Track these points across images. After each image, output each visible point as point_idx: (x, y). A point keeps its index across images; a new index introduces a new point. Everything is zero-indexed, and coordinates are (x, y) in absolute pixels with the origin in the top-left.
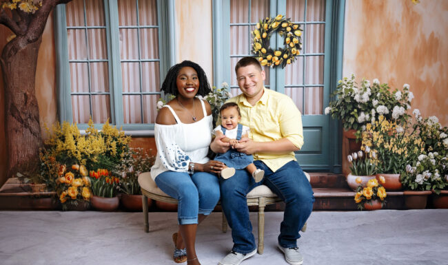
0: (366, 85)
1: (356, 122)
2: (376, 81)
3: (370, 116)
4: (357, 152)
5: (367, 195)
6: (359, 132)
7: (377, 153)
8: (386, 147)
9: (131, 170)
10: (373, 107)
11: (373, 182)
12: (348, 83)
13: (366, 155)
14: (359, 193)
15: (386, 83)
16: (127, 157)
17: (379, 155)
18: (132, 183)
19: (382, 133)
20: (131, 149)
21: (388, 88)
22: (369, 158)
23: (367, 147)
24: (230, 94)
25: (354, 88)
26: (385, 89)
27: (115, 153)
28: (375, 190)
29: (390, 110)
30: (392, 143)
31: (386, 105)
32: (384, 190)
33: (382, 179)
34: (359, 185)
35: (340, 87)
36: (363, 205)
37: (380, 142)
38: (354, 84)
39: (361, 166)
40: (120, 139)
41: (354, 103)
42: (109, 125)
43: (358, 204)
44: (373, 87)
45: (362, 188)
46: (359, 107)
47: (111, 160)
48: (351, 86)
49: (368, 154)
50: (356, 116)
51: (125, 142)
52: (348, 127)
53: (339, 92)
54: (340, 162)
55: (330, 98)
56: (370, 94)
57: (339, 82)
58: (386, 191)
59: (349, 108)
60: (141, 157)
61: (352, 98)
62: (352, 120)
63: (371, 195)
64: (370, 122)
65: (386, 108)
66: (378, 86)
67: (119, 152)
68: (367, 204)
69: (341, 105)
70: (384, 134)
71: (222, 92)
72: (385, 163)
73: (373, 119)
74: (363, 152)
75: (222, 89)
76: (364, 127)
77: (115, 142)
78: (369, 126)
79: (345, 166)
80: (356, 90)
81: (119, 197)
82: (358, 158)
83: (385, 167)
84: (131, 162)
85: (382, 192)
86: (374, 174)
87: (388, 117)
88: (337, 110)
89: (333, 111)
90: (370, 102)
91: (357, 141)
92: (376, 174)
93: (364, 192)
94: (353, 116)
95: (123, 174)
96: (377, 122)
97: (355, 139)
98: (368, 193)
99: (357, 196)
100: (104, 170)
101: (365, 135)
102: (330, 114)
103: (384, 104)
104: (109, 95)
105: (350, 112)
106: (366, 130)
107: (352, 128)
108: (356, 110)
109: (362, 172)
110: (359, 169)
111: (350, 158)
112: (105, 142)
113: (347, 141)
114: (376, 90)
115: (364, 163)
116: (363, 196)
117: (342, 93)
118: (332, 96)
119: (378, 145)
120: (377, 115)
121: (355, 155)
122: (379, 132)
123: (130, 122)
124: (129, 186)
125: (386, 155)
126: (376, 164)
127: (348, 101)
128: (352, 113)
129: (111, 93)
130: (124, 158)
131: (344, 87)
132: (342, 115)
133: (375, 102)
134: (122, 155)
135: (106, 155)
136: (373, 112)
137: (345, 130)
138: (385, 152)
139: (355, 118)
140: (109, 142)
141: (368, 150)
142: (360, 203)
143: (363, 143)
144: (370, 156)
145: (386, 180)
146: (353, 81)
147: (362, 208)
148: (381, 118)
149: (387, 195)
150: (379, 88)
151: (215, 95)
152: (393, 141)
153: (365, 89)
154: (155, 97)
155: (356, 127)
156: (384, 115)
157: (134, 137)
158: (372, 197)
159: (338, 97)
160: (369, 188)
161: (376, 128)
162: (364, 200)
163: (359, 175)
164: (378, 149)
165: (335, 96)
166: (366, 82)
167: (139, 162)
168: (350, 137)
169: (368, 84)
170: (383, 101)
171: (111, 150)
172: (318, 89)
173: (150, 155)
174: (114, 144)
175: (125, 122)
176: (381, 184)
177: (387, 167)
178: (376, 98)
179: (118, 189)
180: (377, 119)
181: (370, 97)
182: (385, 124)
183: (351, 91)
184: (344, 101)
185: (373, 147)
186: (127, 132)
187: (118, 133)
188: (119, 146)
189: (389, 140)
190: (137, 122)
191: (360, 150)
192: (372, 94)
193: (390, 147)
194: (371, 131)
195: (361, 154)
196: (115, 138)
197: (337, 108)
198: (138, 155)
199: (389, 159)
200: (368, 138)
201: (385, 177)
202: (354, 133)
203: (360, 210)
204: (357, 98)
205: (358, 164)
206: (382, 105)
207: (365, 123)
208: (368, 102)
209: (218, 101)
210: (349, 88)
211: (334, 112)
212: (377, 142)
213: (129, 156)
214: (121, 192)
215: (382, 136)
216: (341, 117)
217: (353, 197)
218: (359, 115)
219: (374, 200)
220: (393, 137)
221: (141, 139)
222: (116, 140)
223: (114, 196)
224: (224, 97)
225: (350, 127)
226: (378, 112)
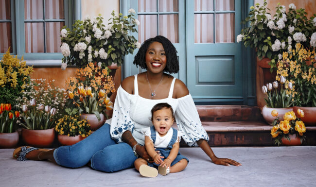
0: (282, 11)
1: (270, 50)
2: (292, 6)
3: (287, 44)
4: (272, 83)
5: (284, 129)
6: (273, 61)
7: (293, 84)
8: (304, 77)
9: (32, 102)
10: (289, 35)
11: (290, 115)
12: (260, 9)
13: (282, 86)
14: (275, 127)
15: (303, 7)
16: (28, 89)
17: (297, 87)
18: (33, 117)
19: (299, 62)
20: (32, 80)
21: (305, 13)
22: (285, 89)
23: (282, 76)
24: (137, 21)
25: (266, 15)
26: (302, 15)
27: (16, 84)
28: (293, 123)
29: (307, 37)
30: (310, 73)
31: (303, 32)
32: (303, 125)
33: (301, 112)
34: (275, 118)
35: (252, 13)
36: (281, 140)
37: (297, 72)
38: (267, 11)
39: (277, 98)
40: (22, 69)
41: (268, 30)
42: (9, 54)
43: (274, 139)
44: (289, 13)
45: (278, 122)
46: (273, 34)
47: (11, 92)
48: (263, 12)
49: (284, 84)
50: (270, 43)
51: (26, 73)
52: (261, 55)
53: (251, 19)
54: (255, 93)
55: (242, 24)
56: (286, 20)
57: (251, 8)
58: (306, 126)
59: (262, 35)
60: (43, 88)
61: (265, 25)
62: (265, 49)
63: (288, 128)
64: (286, 50)
65: (304, 35)
66: (294, 12)
67: (20, 84)
68: (285, 139)
69: (254, 32)
70: (301, 64)
71: (128, 19)
72: (303, 94)
73: (290, 47)
74: (279, 82)
75: (129, 16)
76: (280, 56)
77: (15, 73)
78: (285, 55)
79: (260, 97)
80: (268, 17)
81: (19, 132)
82: (273, 88)
83: (304, 100)
84: (31, 94)
85: (301, 126)
86: (291, 106)
87: (306, 45)
88: (249, 37)
89: (245, 38)
90: (286, 29)
91: (272, 71)
92: (293, 107)
93: (281, 126)
94: (266, 44)
95: (24, 108)
96: (294, 50)
97: (269, 69)
98: (285, 127)
99: (273, 130)
100: (7, 105)
101: (281, 65)
102: (242, 42)
103: (300, 30)
104: (10, 22)
105: (263, 39)
106: (282, 59)
107: (266, 57)
108: (269, 38)
109: (278, 104)
110: (274, 100)
111: (265, 89)
112: (6, 72)
113: (261, 71)
114: (292, 15)
115: (280, 94)
116: (279, 130)
117: (254, 20)
118: (244, 23)
119: (296, 75)
120: (294, 42)
121: (270, 86)
122: (296, 61)
123: (32, 52)
124: (30, 121)
125: (304, 87)
126: (293, 96)
127: (261, 28)
128: (265, 41)
129: (12, 21)
130: (25, 90)
131: (256, 13)
132: (254, 43)
133: (291, 29)
134: (23, 86)
135: (6, 87)
136: (290, 39)
137: (259, 59)
138: (304, 83)
139: (269, 46)
140: (10, 73)
141: (284, 80)
142: (277, 137)
143: (278, 72)
144: (286, 87)
145: (305, 114)
146: (266, 6)
147: (279, 143)
148: (297, 46)
149: (307, 130)
150: (296, 14)
151: (121, 23)
152: (312, 71)
153: (281, 15)
154: (58, 24)
155: (270, 56)
156: (302, 43)
157: (36, 67)
158: (290, 130)
159: (250, 24)
160: (286, 121)
161: (293, 57)
162: (281, 134)
163: (275, 107)
164: (295, 80)
165: (247, 22)
166: (281, 8)
167: (41, 94)
168: (264, 66)
169: (284, 10)
170: (300, 27)
171: (12, 82)
172: (228, 16)
173: (53, 86)
174: (15, 75)
175: (27, 52)
176: (299, 118)
177: (306, 99)
178: (293, 25)
179: (19, 123)
180: (294, 48)
181: (286, 23)
182: (302, 53)
183: (264, 17)
184: (256, 28)
185: (289, 78)
186: (28, 62)
187: (19, 63)
188: (20, 77)
189: (308, 69)
190: (39, 52)
191: (275, 80)
192: (288, 20)
193: (308, 77)
194: (288, 61)
195: (276, 84)
196: (15, 69)
197: (249, 35)
198: (40, 87)
199: (308, 91)
200: (284, 68)
201: (304, 111)
202: (268, 62)
203: (277, 145)
204: (271, 25)
205: (273, 95)
206: (298, 32)
207: (281, 51)
208: (284, 29)
209: (124, 29)
210: (261, 14)
211: (247, 40)
212: (294, 72)
213: (30, 88)
214: (21, 126)
215: (299, 65)
216: (254, 45)
217: (269, 131)
218: (273, 43)
219: (292, 134)
220: (312, 66)
221: (43, 69)
222: (17, 70)
223: (13, 131)
224: (131, 24)
225: (264, 56)
226: (295, 39)
